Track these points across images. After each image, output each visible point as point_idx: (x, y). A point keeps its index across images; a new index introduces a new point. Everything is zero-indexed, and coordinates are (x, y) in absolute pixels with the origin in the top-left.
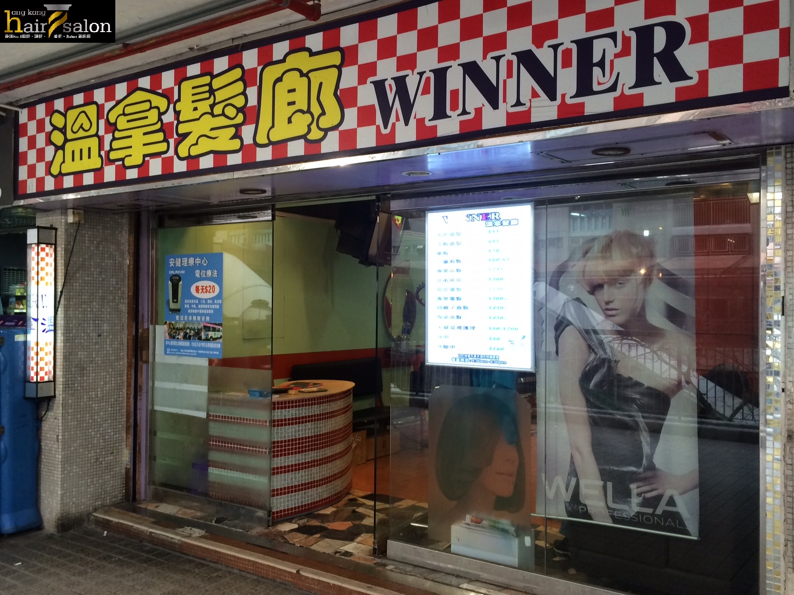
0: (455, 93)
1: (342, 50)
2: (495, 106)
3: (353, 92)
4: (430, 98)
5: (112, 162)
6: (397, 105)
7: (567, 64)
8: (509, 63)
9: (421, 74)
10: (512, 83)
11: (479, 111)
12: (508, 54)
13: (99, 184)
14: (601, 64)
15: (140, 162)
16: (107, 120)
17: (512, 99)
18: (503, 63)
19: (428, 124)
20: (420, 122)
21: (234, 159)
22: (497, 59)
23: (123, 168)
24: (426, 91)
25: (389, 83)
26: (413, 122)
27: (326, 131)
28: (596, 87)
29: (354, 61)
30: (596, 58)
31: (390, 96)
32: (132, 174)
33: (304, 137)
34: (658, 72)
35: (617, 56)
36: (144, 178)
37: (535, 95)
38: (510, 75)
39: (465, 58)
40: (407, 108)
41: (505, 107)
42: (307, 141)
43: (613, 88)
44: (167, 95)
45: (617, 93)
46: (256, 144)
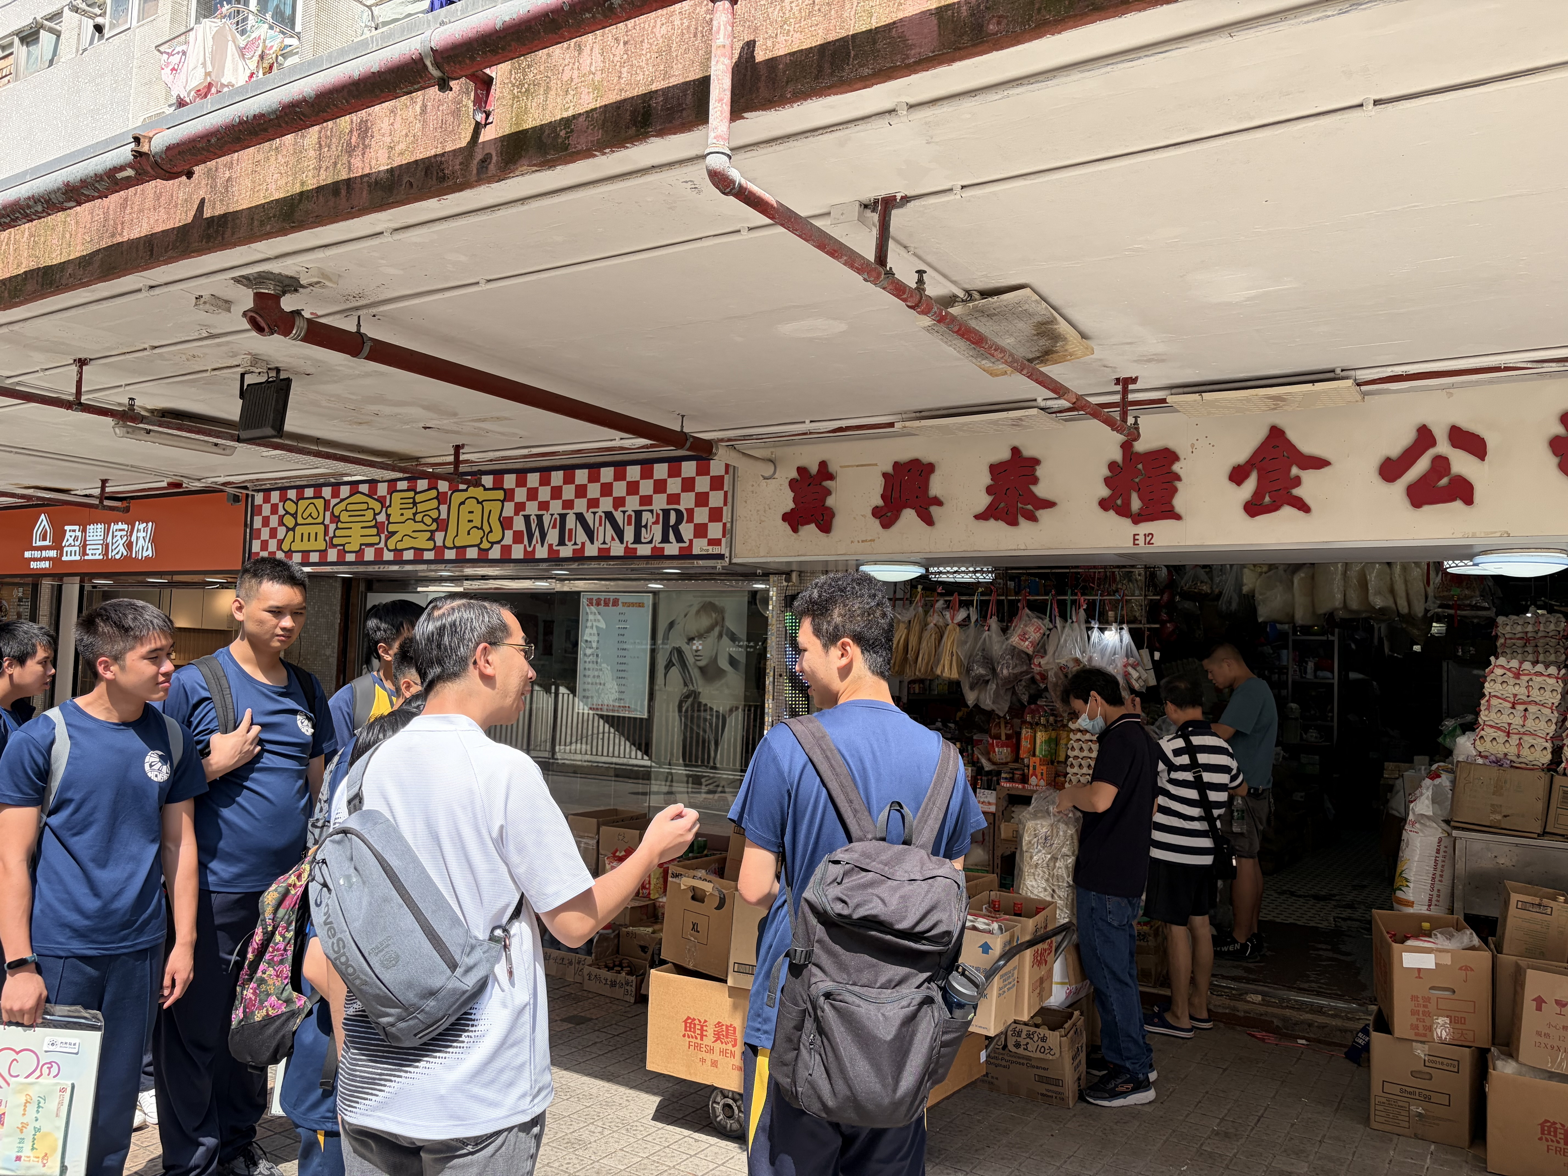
0: (570, 530)
1: (504, 490)
2: (592, 542)
3: (511, 519)
4: (557, 531)
5: (335, 546)
6: (537, 533)
7: (629, 524)
8: (601, 517)
9: (552, 515)
10: (601, 529)
11: (583, 544)
12: (600, 511)
13: (323, 562)
14: (646, 526)
15: (357, 549)
16: (332, 513)
17: (601, 540)
18: (597, 516)
19: (555, 548)
20: (550, 546)
21: (429, 555)
22: (594, 513)
23: (342, 553)
24: (554, 527)
25: (533, 517)
26: (546, 545)
27: (493, 543)
28: (643, 540)
29: (512, 499)
30: (643, 523)
31: (533, 526)
32: (350, 557)
33: (478, 546)
34: (672, 537)
35: (654, 523)
36: (360, 562)
37: (613, 539)
38: (600, 525)
39: (577, 510)
40: (543, 536)
41: (598, 544)
42: (480, 549)
43: (651, 542)
44: (381, 500)
45: (652, 545)
46: (445, 547)
